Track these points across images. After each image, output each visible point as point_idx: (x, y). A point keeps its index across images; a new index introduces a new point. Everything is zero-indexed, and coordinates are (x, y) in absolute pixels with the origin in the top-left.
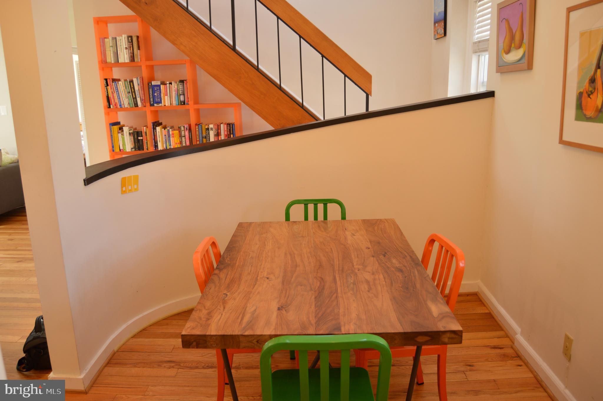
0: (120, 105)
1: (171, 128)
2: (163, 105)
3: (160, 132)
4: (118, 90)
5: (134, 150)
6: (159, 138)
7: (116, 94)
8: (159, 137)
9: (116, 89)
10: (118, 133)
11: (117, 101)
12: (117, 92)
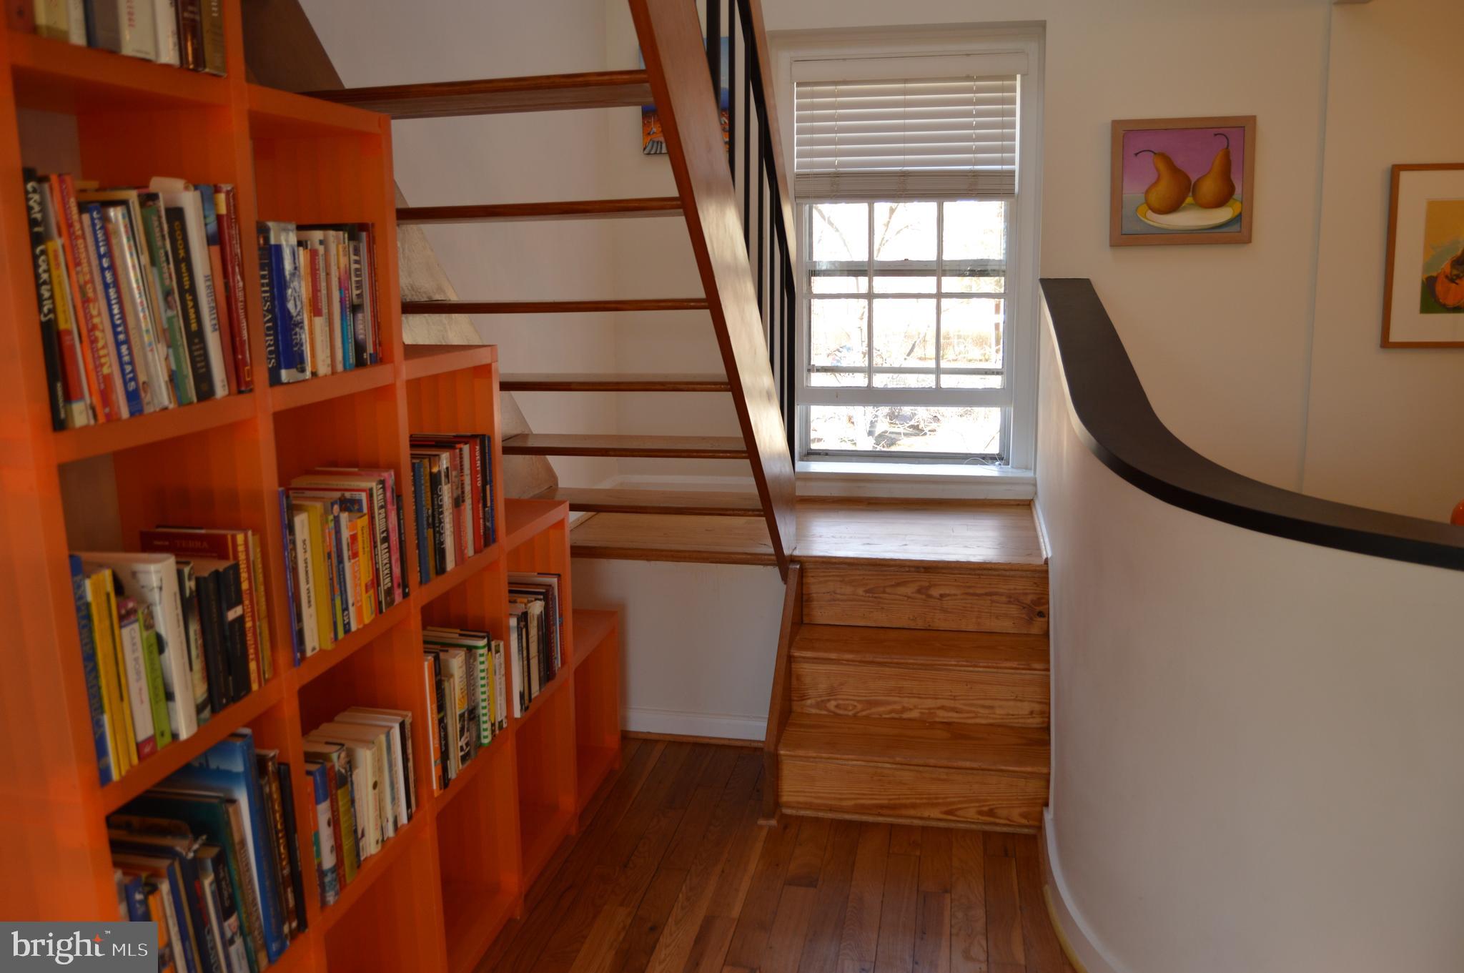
0: (133, 397)
1: (342, 509)
2: (308, 374)
3: (308, 542)
4: (115, 275)
5: (206, 713)
6: (308, 582)
7: (103, 303)
8: (307, 572)
9: (106, 263)
10: (122, 618)
11: (110, 366)
12: (112, 292)
